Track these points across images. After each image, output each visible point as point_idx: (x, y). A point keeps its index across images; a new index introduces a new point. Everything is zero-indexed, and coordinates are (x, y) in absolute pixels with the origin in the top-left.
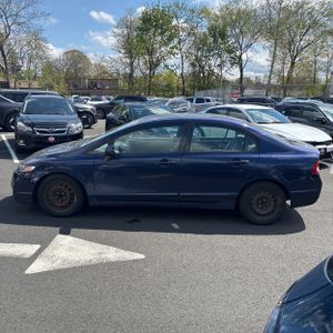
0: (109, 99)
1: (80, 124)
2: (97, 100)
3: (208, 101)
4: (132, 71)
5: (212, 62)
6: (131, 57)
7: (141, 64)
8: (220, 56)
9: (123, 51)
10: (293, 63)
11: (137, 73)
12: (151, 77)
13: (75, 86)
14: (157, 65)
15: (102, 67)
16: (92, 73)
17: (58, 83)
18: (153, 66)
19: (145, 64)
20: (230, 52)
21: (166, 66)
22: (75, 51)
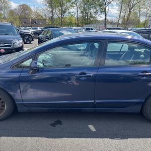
0: (41, 28)
1: (21, 41)
2: (35, 29)
3: (92, 29)
4: (53, 15)
5: (92, 11)
6: (52, 8)
7: (57, 12)
8: (95, 8)
9: (48, 5)
10: (130, 12)
11: (55, 16)
12: (62, 18)
13: (25, 23)
14: (65, 12)
15: (38, 13)
16: (33, 16)
17: (16, 21)
18: (63, 12)
19: (59, 11)
20: (100, 5)
21: (69, 13)
22: (24, 5)
